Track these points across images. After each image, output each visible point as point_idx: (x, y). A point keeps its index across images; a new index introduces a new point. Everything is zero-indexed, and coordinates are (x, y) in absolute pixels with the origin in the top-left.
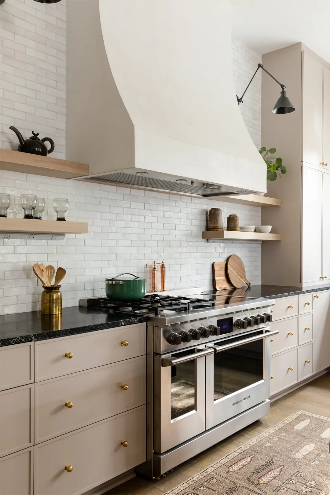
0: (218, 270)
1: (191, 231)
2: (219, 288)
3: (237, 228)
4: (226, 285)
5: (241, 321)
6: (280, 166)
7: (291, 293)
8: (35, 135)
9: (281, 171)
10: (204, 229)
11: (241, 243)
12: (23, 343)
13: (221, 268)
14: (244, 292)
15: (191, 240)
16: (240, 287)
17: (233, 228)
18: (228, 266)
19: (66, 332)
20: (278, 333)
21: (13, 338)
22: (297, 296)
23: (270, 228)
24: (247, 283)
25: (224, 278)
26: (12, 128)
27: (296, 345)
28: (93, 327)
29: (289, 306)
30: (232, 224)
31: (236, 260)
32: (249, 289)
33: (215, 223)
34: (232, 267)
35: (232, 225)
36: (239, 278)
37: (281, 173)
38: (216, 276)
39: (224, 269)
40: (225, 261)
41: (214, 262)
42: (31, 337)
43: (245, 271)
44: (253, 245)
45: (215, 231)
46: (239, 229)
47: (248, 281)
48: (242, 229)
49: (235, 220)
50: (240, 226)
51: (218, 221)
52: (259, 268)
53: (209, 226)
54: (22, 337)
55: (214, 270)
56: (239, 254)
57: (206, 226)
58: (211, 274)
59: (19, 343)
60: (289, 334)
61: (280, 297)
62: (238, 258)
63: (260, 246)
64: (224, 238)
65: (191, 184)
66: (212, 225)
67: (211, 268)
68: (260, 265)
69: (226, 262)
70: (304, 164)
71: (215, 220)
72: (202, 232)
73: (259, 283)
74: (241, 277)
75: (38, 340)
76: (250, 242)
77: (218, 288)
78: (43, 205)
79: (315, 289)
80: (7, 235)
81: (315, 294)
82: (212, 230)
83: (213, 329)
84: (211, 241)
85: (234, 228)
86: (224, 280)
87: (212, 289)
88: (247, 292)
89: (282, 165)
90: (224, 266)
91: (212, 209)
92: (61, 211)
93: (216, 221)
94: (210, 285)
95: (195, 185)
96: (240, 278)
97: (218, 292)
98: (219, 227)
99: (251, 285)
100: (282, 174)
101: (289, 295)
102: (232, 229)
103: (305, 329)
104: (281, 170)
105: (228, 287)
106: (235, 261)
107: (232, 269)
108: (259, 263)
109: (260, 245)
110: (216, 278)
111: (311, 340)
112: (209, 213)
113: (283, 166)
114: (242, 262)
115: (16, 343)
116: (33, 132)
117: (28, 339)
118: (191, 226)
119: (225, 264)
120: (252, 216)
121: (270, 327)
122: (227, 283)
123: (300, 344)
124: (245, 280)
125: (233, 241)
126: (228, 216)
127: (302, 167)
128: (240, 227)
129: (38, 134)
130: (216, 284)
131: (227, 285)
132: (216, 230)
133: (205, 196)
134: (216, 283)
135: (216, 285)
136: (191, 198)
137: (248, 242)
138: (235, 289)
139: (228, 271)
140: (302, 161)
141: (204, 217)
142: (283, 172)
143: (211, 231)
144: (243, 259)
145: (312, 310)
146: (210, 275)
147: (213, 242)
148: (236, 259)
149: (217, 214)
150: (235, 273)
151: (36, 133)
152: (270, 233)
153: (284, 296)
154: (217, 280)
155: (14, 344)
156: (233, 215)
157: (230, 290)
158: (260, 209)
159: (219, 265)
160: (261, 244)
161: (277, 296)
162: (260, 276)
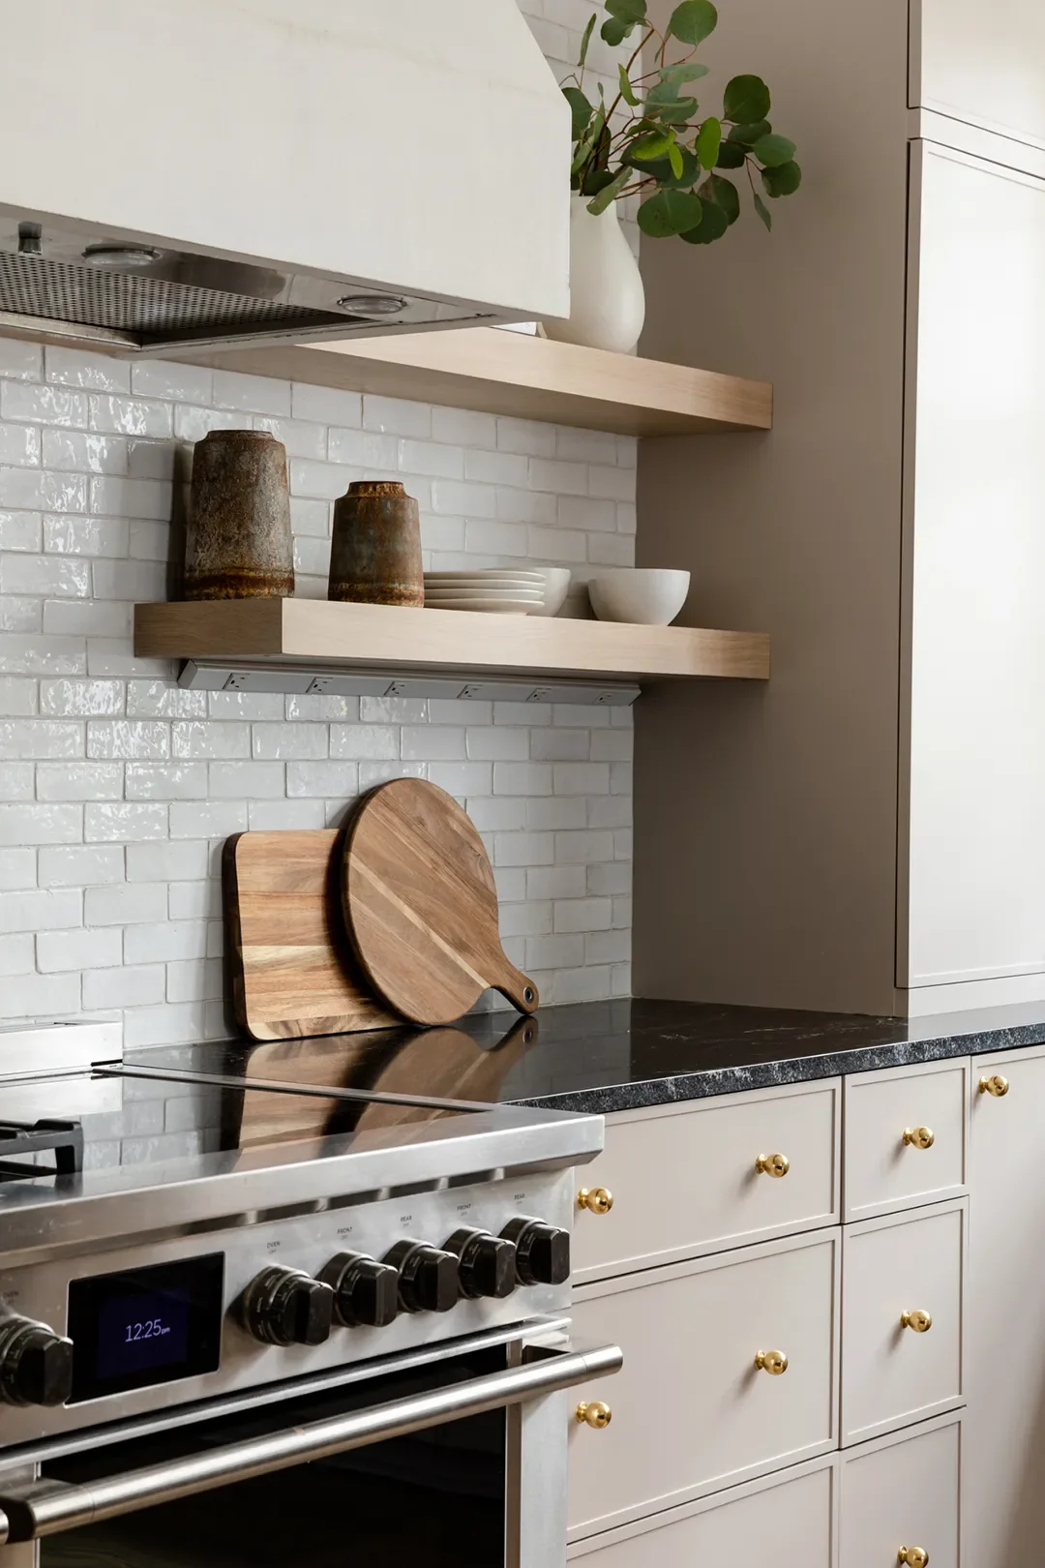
0: (268, 896)
1: (43, 597)
2: (273, 1026)
3: (404, 579)
4: (336, 1007)
5: (285, 1286)
6: (753, 141)
7: (775, 1063)
9: (763, 172)
10: (150, 588)
11: (464, 694)
13: (297, 877)
14: (484, 1056)
15: (42, 665)
16: (450, 1015)
17: (365, 580)
18: (354, 862)
20: (615, 1365)
22: (835, 1083)
23: (674, 585)
24: (507, 985)
25: (318, 951)
27: (825, 1443)
29: (762, 1158)
30: (365, 550)
31: (421, 822)
32: (523, 1034)
33: (226, 540)
34: (384, 873)
35: (365, 562)
36: (442, 957)
37: (761, 187)
38: (246, 932)
39: (316, 884)
40: (326, 827)
41: (239, 835)
43: (489, 900)
44: (566, 713)
45: (228, 597)
46: (417, 588)
47: (511, 972)
48: (442, 593)
49: (385, 522)
50: (426, 569)
51: (254, 529)
52: (622, 882)
53: (189, 559)
55: (235, 894)
56: (453, 779)
57: (169, 564)
58: (209, 919)
60: (759, 1364)
61: (682, 1099)
62: (440, 804)
63: (624, 715)
64: (284, 651)
65: (21, 248)
66: (205, 559)
67: (211, 879)
68: (627, 854)
69: (334, 832)
70: (929, 126)
71: (223, 521)
72: (137, 607)
73: (623, 987)
74: (461, 947)
76: (544, 687)
77: (258, 1028)
79: (982, 1036)
81: (981, 1068)
82: (208, 597)
83: (17, 1354)
84: (202, 673)
85: (379, 579)
86: (315, 968)
87: (218, 1033)
88: (505, 1052)
89: (774, 132)
90: (321, 862)
91: (215, 436)
93: (239, 527)
94: (205, 1003)
95: (46, 250)
96: (447, 949)
97: (258, 1057)
98: (257, 569)
99: (543, 1001)
100: (773, 194)
101: (761, 1081)
102: (360, 587)
103: (897, 1320)
104: (762, 167)
105: (351, 1017)
106: (415, 824)
107: (381, 887)
108: (618, 846)
109: (630, 709)
110: (252, 954)
111: (952, 1399)
112: (190, 464)
113: (778, 138)
114: (474, 834)
118: (38, 560)
119: (327, 852)
120: (561, 496)
121: (566, 1321)
122: (340, 992)
123: (850, 1435)
124: (491, 965)
125: (399, 681)
126: (344, 491)
127: (912, 148)
128: (427, 576)
130: (248, 997)
131: (345, 1001)
132: (239, 596)
133: (146, 335)
134: (247, 988)
135: (248, 1006)
136: (37, 347)
137: (529, 687)
138: (407, 1029)
139: (352, 898)
140: (913, 107)
141: (155, 499)
142: (781, 177)
143: (199, 598)
144: (479, 817)
145: (956, 1187)
146: (200, 923)
147: (229, 685)
148: (421, 808)
149: (249, 473)
150: (409, 913)
152: (674, 623)
153: (721, 1089)
154: (255, 967)
156: (375, 484)
157: (370, 1043)
158: (627, 451)
159: (274, 853)
160: (637, 703)
161: (656, 1086)
162: (628, 934)
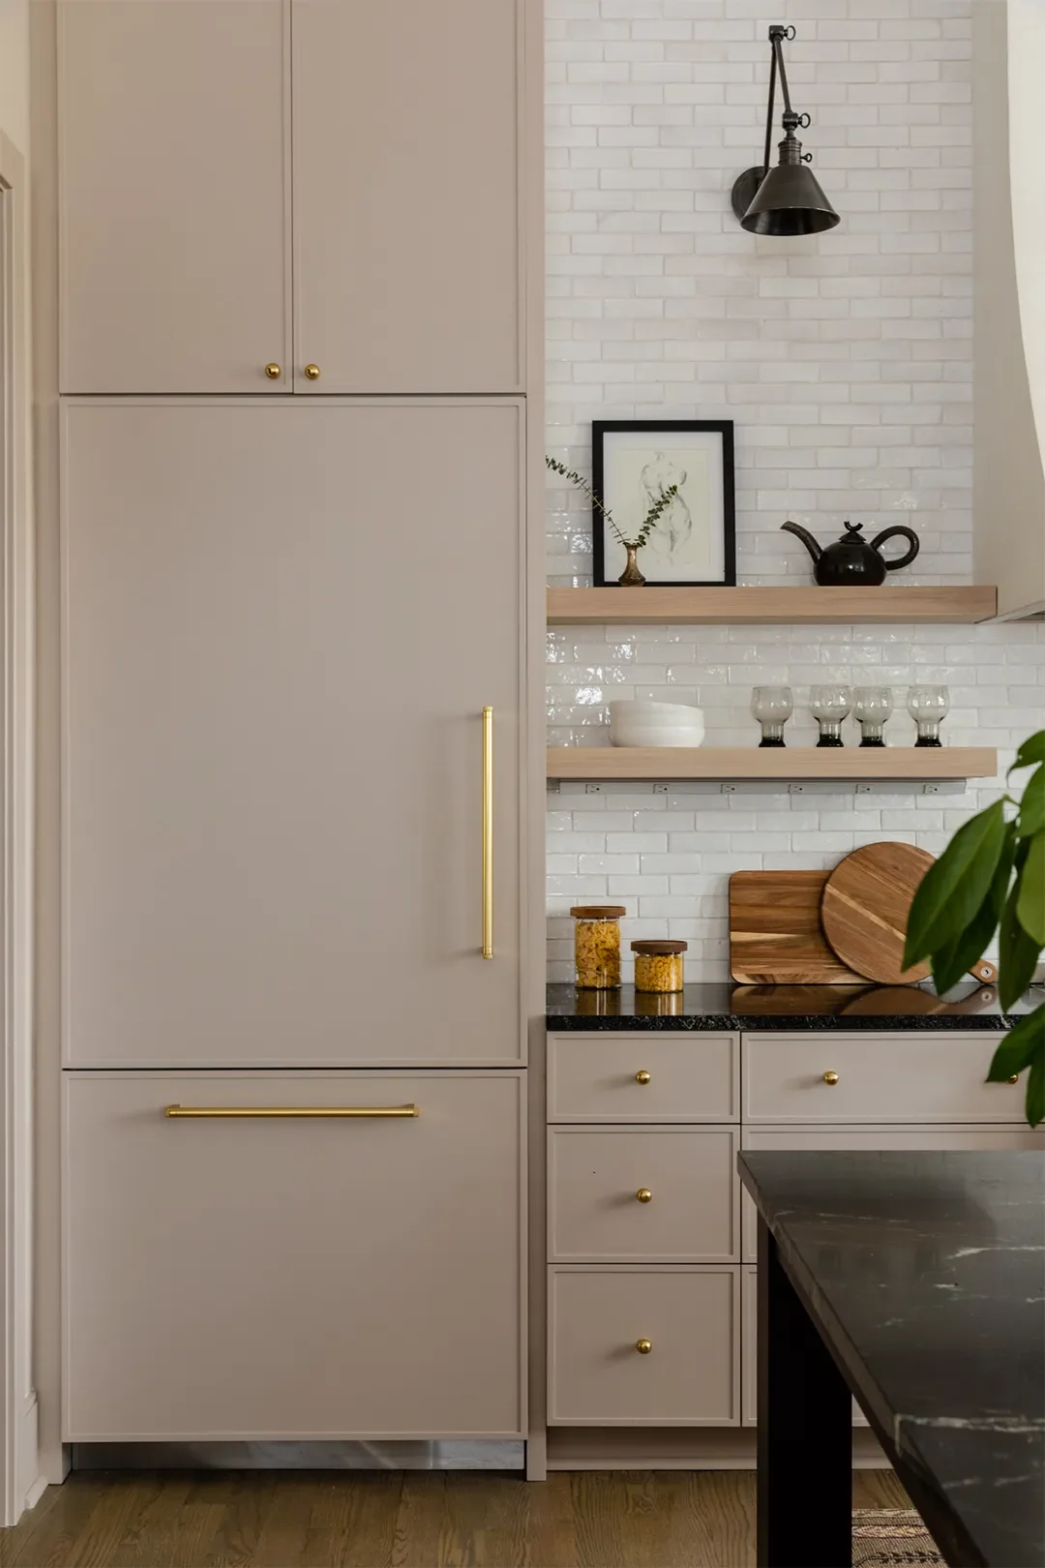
8: (853, 533)
12: (711, 1030)
19: (824, 1020)
21: (689, 1017)
26: (789, 527)
28: (906, 1022)
42: (731, 1021)
54: (709, 1017)
59: (702, 1029)
75: (749, 1028)
78: (881, 703)
80: (793, 785)
92: (929, 720)
115: (695, 1028)
116: (847, 524)
117: (724, 1024)
129: (860, 526)
151: (853, 524)
155: (691, 1030)
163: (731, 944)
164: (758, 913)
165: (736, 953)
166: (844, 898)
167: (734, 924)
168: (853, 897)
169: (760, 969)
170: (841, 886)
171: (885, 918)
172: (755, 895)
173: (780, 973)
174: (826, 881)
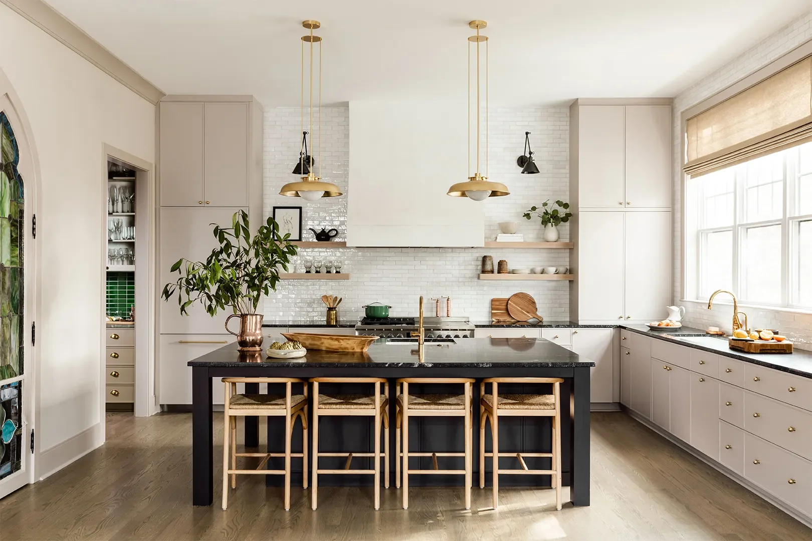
0: (496, 305)
2: (496, 320)
4: (506, 318)
8: (323, 230)
13: (501, 303)
16: (525, 320)
24: (536, 317)
25: (504, 312)
26: (311, 229)
32: (540, 323)
39: (505, 304)
41: (494, 299)
43: (534, 307)
62: (526, 296)
72: (478, 274)
73: (567, 319)
74: (528, 312)
96: (525, 312)
105: (509, 320)
106: (521, 298)
107: (514, 305)
114: (533, 299)
122: (508, 316)
124: (533, 315)
138: (518, 321)
139: (509, 306)
150: (518, 308)
156: (502, 260)
159: (498, 301)
162: (568, 313)
163: (492, 313)
164: (497, 307)
165: (493, 315)
166: (512, 304)
167: (493, 309)
168: (514, 303)
169: (498, 318)
170: (511, 301)
171: (520, 308)
172: (497, 303)
173: (502, 319)
174: (508, 300)
